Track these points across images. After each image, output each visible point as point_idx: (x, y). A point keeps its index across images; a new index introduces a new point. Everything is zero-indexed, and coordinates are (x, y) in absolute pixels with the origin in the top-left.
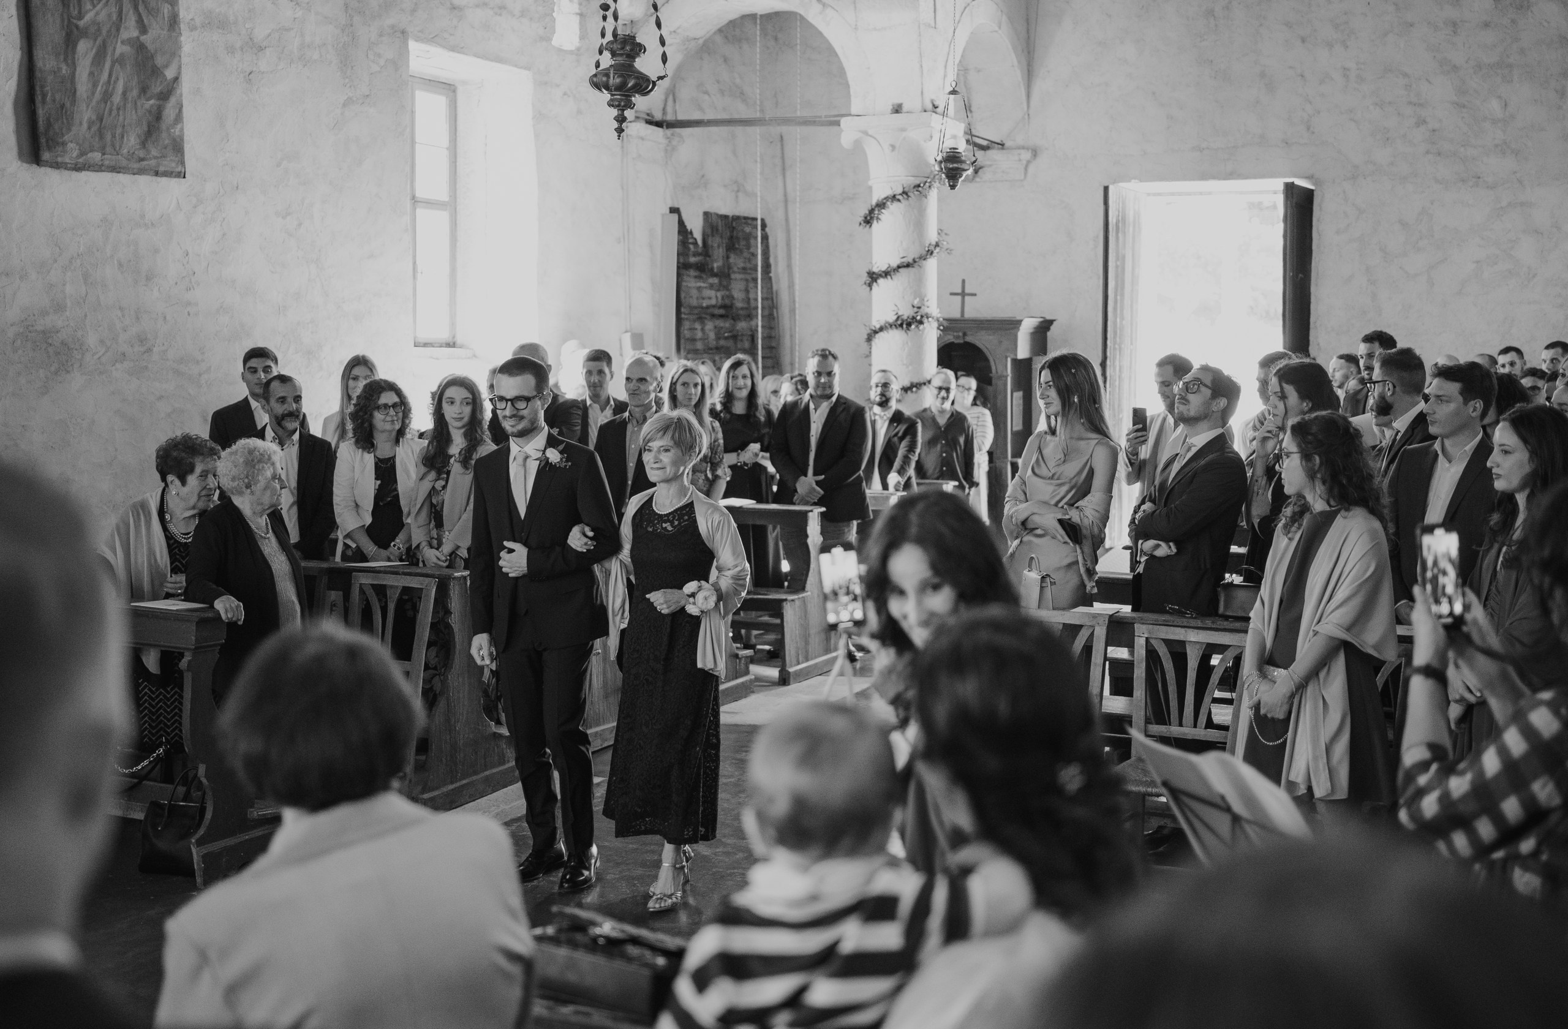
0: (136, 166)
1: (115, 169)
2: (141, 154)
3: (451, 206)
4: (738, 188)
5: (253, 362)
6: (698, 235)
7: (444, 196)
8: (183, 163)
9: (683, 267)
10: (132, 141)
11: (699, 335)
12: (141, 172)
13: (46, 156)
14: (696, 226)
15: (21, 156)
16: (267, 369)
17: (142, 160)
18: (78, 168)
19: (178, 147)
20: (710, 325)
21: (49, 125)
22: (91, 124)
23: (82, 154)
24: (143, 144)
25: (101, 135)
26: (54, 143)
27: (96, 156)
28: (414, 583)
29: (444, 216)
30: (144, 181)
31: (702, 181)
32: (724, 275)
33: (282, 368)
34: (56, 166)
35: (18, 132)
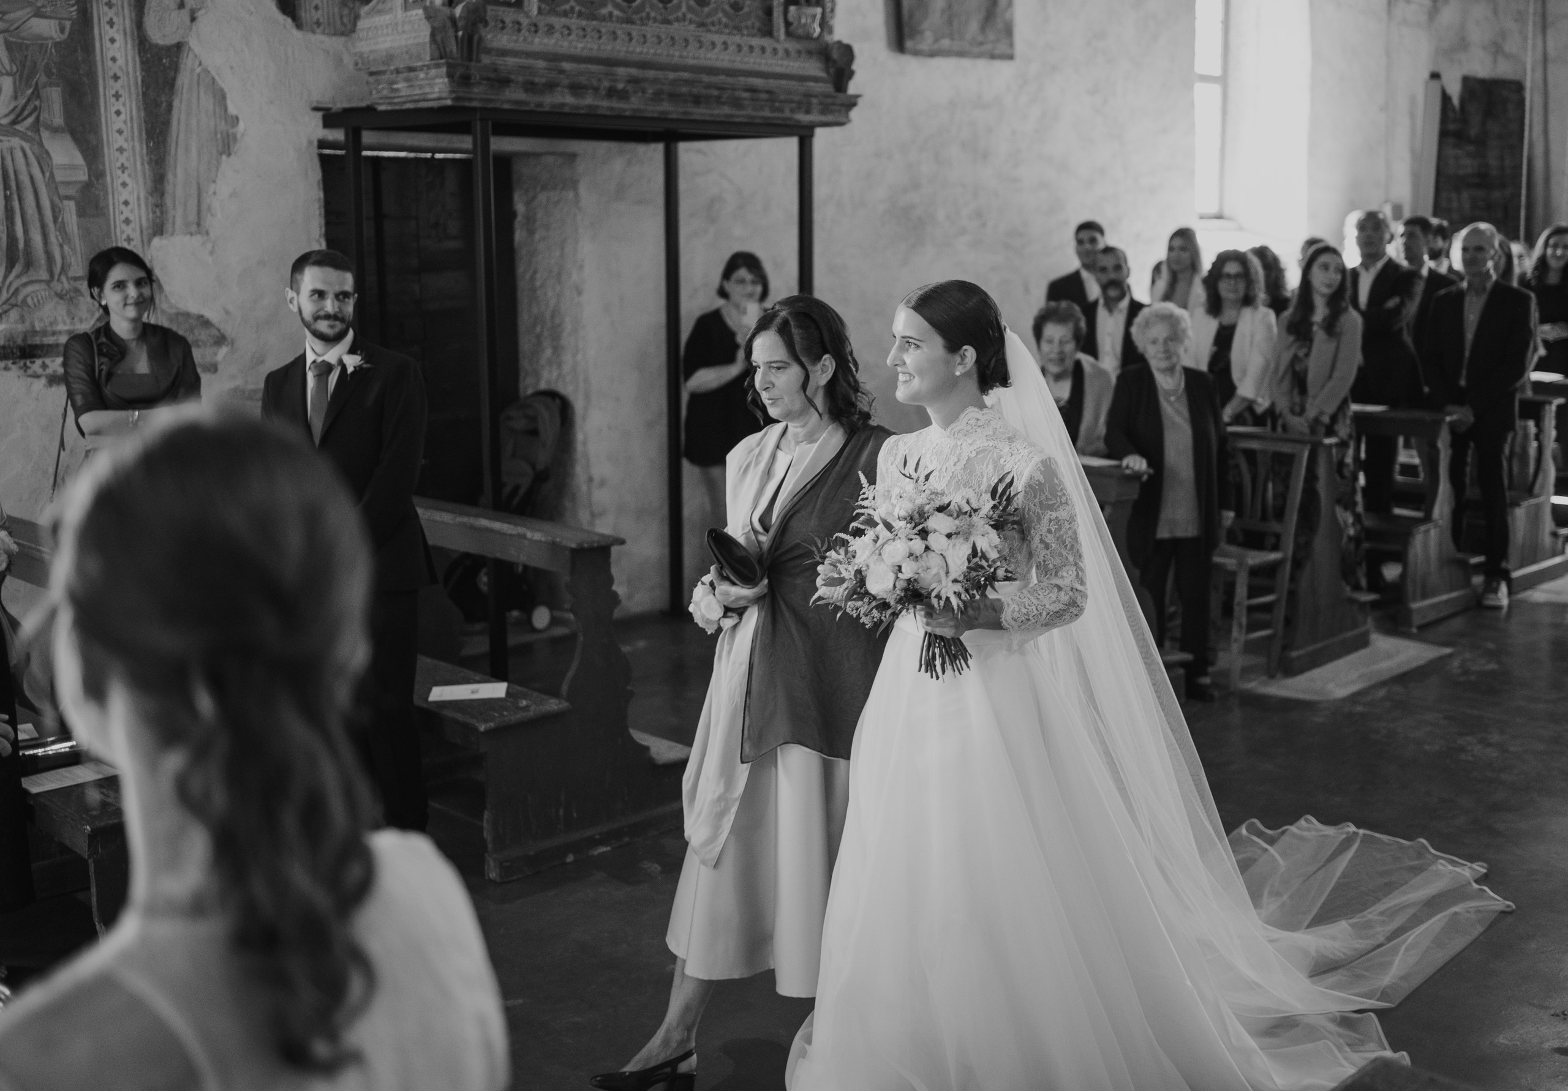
0: (976, 50)
1: (961, 54)
2: (980, 38)
3: (1223, 80)
4: (1496, 49)
5: (1085, 235)
6: (1456, 101)
7: (1217, 72)
8: (1011, 45)
9: (1444, 134)
10: (974, 26)
11: (1455, 205)
12: (979, 56)
13: (909, 44)
14: (1455, 90)
15: (889, 44)
16: (1093, 241)
17: (981, 44)
18: (932, 54)
19: (1009, 31)
20: (1465, 195)
21: (911, 16)
22: (943, 12)
23: (936, 40)
24: (983, 29)
25: (950, 22)
26: (916, 32)
27: (946, 43)
28: (1286, 448)
29: (1216, 89)
30: (982, 64)
31: (1462, 44)
32: (1481, 142)
33: (1110, 239)
34: (916, 53)
35: (887, 23)
